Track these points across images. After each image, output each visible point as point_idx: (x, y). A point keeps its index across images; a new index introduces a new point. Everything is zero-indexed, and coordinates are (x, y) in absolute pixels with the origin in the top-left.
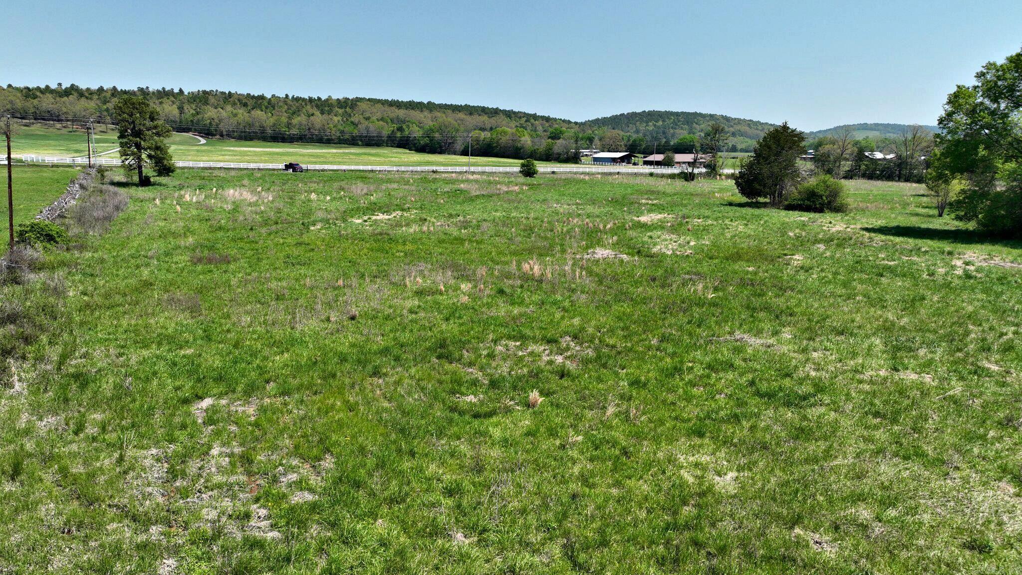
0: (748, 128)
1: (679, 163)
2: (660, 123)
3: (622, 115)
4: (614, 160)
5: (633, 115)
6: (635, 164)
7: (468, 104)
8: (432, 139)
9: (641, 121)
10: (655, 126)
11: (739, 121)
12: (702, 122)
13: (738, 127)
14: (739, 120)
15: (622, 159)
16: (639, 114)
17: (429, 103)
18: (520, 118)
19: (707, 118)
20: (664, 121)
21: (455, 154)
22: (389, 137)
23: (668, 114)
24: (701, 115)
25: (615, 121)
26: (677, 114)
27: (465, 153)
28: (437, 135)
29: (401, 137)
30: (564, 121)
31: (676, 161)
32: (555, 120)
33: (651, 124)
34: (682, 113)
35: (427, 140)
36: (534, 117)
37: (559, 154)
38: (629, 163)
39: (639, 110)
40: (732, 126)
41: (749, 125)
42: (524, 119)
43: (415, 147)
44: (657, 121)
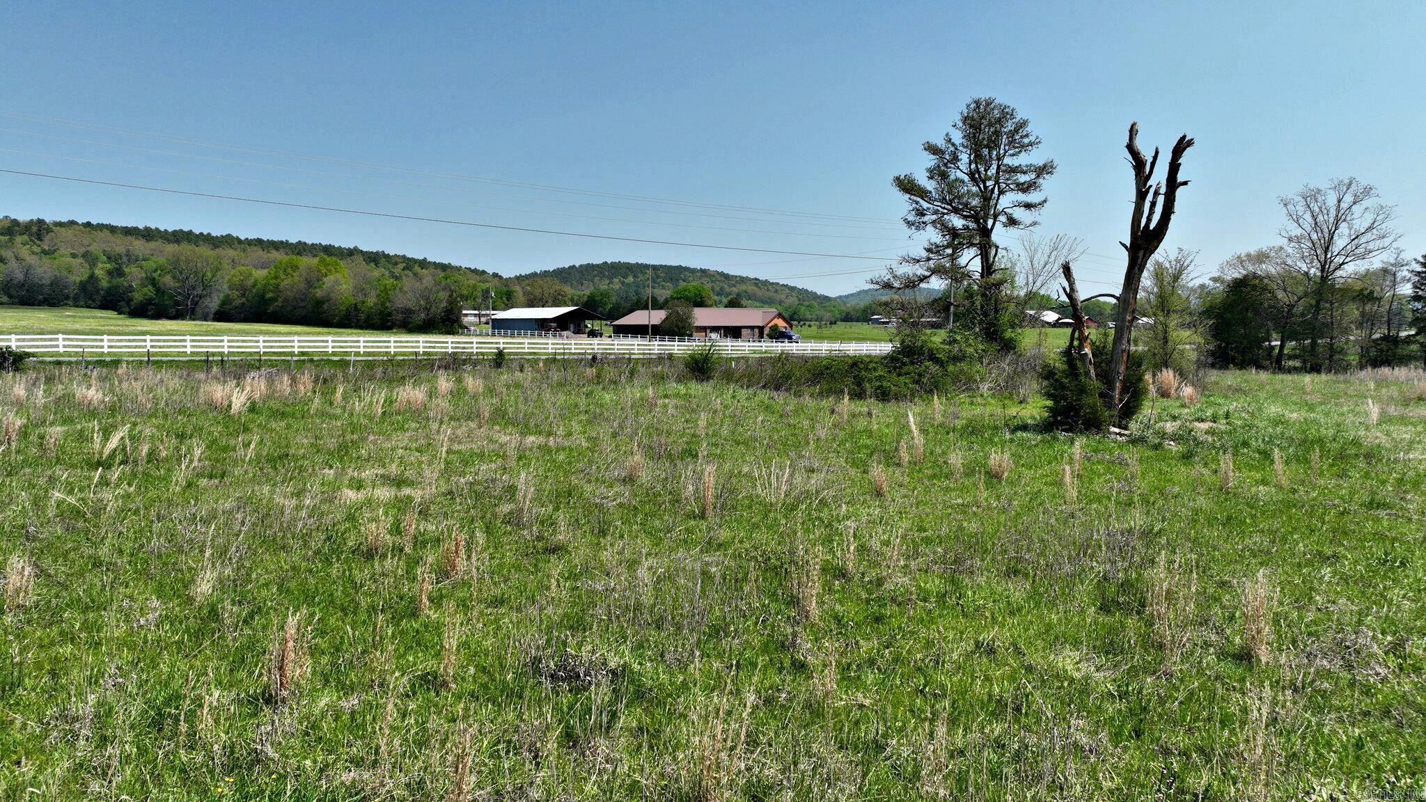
0: (755, 288)
1: (703, 329)
2: (630, 279)
3: (573, 267)
5: (589, 268)
6: (593, 334)
8: (159, 291)
9: (602, 277)
10: (623, 283)
11: (743, 280)
12: (691, 279)
13: (743, 287)
14: (741, 277)
15: (561, 324)
16: (597, 266)
18: (396, 264)
19: (699, 274)
20: (635, 276)
21: (205, 318)
23: (642, 268)
24: (687, 269)
26: (655, 268)
29: (109, 288)
30: (475, 271)
31: (698, 323)
32: (459, 269)
33: (616, 280)
34: (661, 266)
35: (149, 291)
36: (424, 264)
37: (408, 312)
38: (578, 331)
39: (598, 261)
40: (734, 286)
41: (756, 285)
42: (401, 266)
43: (129, 306)
44: (626, 277)
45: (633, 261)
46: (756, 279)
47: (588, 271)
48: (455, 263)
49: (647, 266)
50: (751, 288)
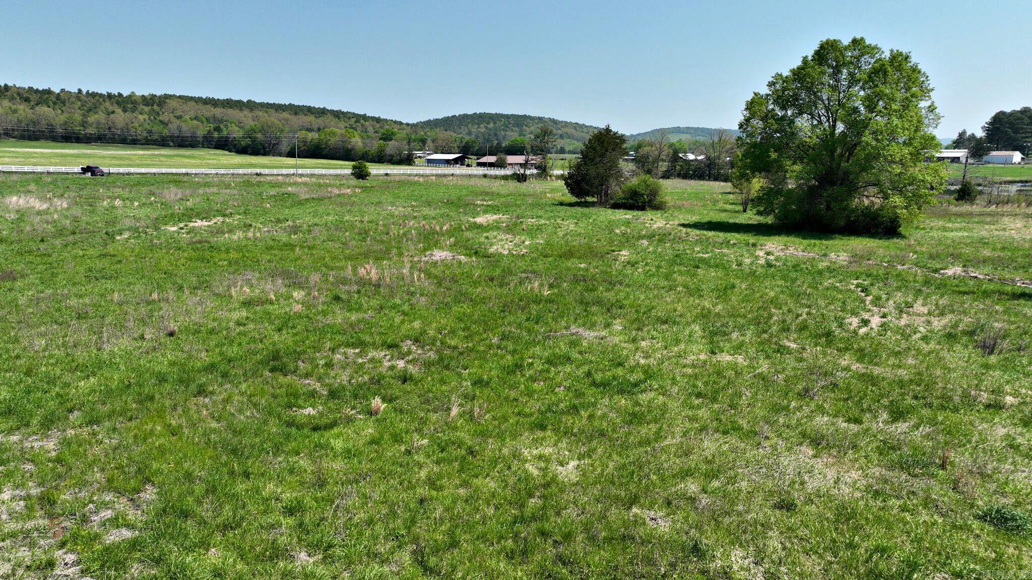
1: (510, 164)
2: (491, 125)
3: (454, 116)
4: (448, 162)
6: (468, 166)
7: (292, 103)
8: (254, 140)
9: (473, 123)
10: (486, 128)
12: (531, 124)
13: (566, 130)
14: (566, 123)
15: (455, 161)
17: (249, 101)
18: (349, 118)
19: (536, 121)
20: (495, 123)
21: (280, 155)
22: (205, 137)
24: (529, 117)
25: (448, 123)
27: (291, 154)
28: (259, 136)
29: (219, 138)
30: (395, 122)
31: (509, 162)
32: (386, 121)
33: (482, 126)
34: (512, 115)
37: (392, 156)
38: (462, 164)
39: (470, 112)
40: (560, 129)
41: (575, 128)
42: (354, 120)
43: (235, 148)
44: (488, 123)
45: (493, 112)
46: (576, 123)
47: (464, 120)
48: (383, 116)
49: (502, 116)
50: (571, 131)
